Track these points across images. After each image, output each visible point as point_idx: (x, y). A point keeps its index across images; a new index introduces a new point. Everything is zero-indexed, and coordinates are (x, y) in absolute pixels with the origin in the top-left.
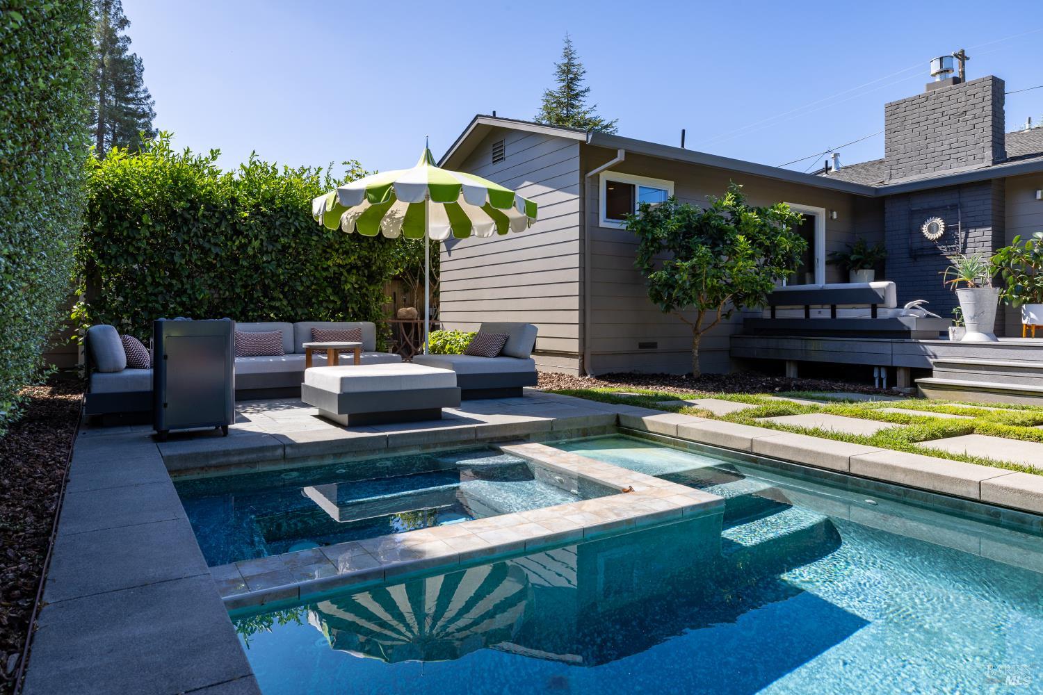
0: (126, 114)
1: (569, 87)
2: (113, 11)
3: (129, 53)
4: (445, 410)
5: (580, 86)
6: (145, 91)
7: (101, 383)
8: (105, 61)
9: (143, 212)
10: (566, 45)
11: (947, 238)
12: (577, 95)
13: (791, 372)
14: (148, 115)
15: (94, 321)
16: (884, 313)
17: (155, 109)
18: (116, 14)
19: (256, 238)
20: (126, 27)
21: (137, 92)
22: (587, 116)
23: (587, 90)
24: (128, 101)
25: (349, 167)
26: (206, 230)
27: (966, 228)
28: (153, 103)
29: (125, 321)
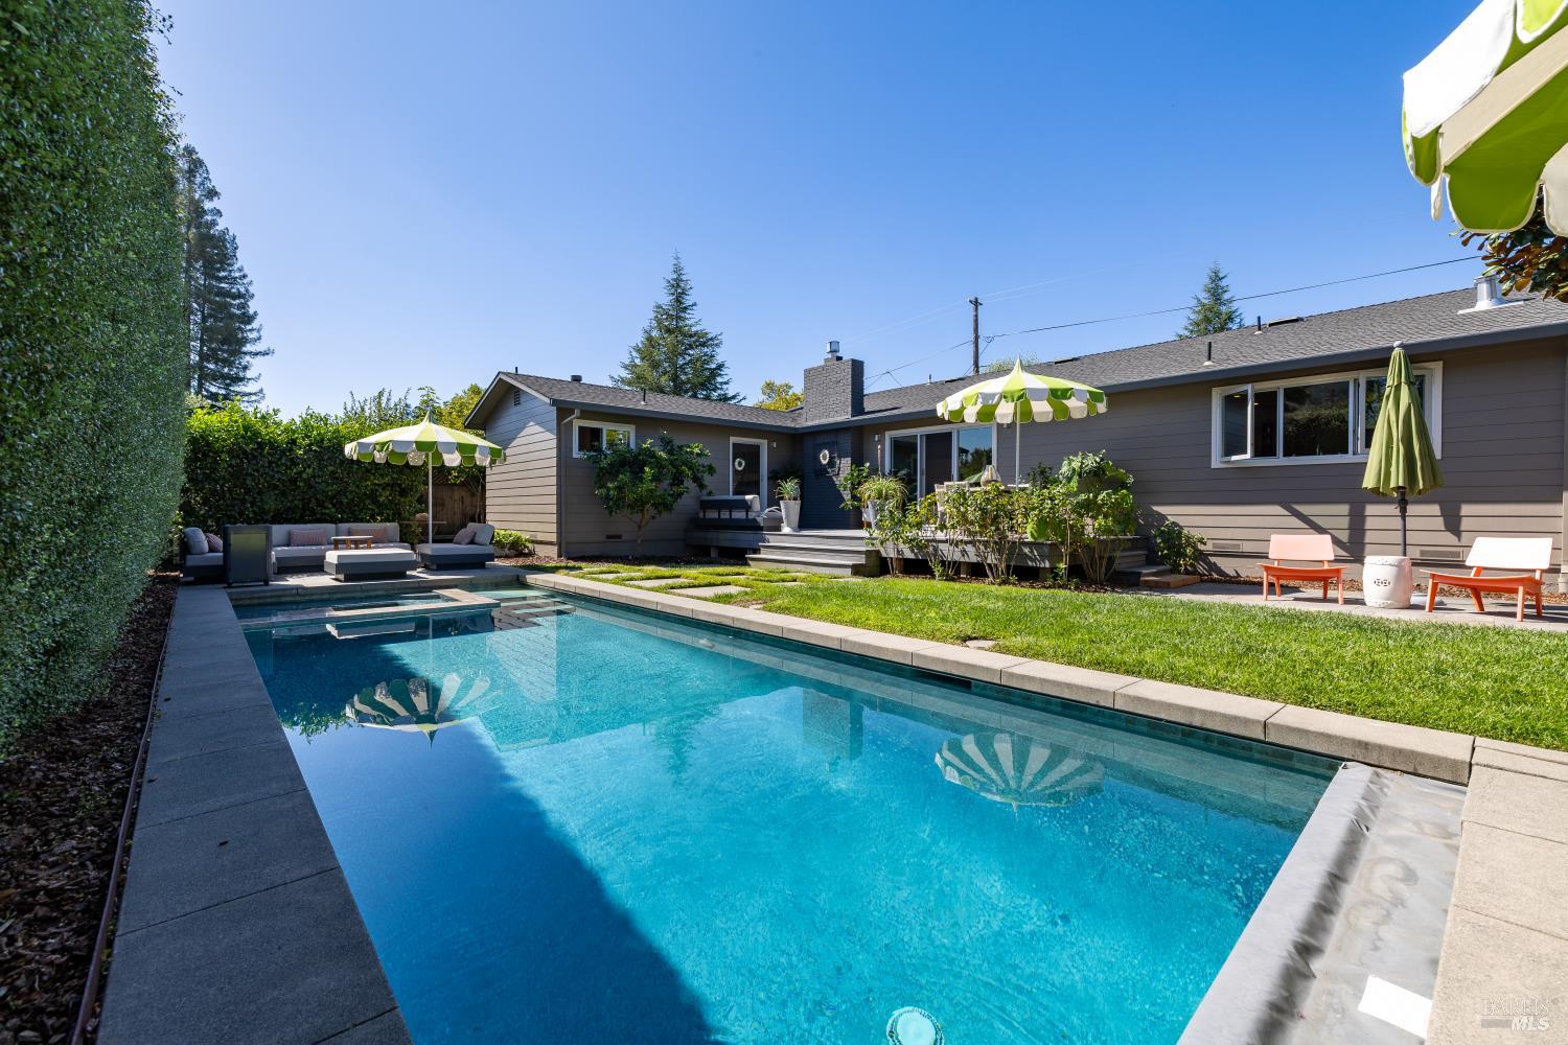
0: (217, 295)
1: (678, 300)
2: (198, 180)
3: (220, 227)
4: (408, 573)
5: (688, 300)
6: (240, 270)
7: (191, 561)
8: (191, 236)
9: (223, 451)
10: (675, 262)
11: (831, 463)
12: (686, 308)
13: (714, 554)
14: (244, 296)
15: (187, 525)
16: (752, 515)
17: (252, 289)
18: (202, 184)
19: (309, 467)
20: (215, 199)
21: (230, 271)
22: (694, 329)
23: (695, 304)
24: (220, 280)
25: (424, 392)
26: (270, 463)
27: (840, 457)
28: (251, 283)
29: (210, 523)
